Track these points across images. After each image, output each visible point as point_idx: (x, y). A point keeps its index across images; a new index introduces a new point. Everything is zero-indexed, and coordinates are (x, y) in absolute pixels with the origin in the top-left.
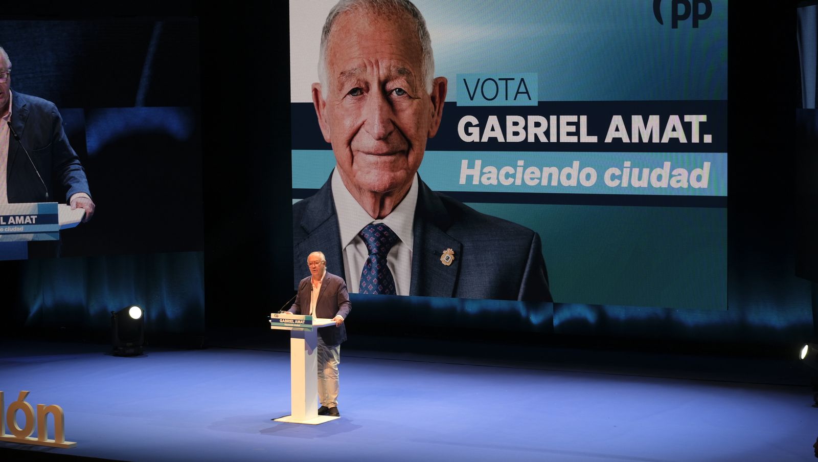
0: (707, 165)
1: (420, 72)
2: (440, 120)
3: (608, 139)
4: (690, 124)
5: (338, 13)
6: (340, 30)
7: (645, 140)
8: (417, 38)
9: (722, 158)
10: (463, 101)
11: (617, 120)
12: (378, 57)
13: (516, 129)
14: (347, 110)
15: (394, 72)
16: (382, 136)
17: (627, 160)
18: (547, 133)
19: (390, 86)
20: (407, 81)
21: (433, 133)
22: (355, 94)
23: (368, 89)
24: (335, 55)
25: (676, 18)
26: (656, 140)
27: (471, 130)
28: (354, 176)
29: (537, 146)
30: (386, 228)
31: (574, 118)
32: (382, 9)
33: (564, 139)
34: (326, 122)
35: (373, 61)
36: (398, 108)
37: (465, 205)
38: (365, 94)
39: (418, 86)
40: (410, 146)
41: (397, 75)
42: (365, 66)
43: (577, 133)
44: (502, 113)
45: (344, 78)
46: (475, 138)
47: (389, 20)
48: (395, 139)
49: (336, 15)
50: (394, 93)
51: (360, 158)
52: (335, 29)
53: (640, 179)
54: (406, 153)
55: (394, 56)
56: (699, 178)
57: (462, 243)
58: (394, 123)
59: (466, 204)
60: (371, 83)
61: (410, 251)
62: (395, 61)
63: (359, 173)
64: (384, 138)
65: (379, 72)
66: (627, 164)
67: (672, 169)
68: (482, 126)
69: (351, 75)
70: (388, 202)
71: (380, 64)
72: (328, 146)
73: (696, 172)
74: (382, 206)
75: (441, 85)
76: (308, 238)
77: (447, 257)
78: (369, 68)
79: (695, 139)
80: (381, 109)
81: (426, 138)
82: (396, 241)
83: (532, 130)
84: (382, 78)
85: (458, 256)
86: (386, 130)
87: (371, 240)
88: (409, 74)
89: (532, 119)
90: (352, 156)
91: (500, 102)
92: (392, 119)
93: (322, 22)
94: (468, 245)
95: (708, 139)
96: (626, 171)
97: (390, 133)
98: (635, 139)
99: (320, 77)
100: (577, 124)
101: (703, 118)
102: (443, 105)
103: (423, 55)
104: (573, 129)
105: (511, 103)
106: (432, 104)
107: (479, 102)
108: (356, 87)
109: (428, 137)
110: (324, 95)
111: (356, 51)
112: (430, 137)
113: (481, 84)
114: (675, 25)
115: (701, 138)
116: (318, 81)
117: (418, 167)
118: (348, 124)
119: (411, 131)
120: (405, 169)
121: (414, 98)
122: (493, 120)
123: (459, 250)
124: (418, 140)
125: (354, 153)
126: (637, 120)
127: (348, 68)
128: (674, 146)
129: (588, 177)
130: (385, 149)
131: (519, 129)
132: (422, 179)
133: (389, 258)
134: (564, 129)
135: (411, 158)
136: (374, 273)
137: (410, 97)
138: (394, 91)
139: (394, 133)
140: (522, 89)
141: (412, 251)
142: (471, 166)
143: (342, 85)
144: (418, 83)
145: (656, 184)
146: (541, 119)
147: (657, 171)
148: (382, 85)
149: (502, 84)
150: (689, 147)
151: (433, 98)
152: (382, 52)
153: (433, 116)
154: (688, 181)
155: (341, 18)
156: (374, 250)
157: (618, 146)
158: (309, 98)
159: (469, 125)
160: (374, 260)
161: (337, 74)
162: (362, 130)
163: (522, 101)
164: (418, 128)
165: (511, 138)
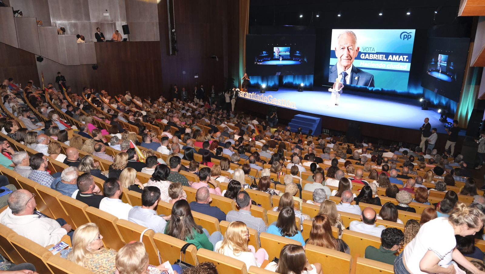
0: (407, 65)
1: (355, 46)
3: (388, 59)
4: (404, 57)
5: (341, 34)
6: (341, 38)
7: (395, 60)
8: (355, 40)
9: (410, 64)
10: (362, 51)
11: (391, 56)
13: (371, 57)
14: (341, 52)
15: (350, 45)
17: (392, 63)
18: (377, 58)
19: (349, 48)
20: (352, 47)
21: (356, 57)
24: (340, 42)
25: (404, 38)
26: (397, 60)
29: (375, 60)
30: (346, 73)
31: (382, 55)
32: (349, 34)
33: (380, 59)
34: (337, 53)
35: (346, 43)
36: (350, 52)
37: (360, 69)
39: (354, 48)
40: (352, 58)
43: (383, 58)
44: (369, 54)
46: (364, 58)
47: (350, 36)
48: (349, 57)
53: (393, 67)
54: (351, 60)
56: (405, 67)
60: (346, 47)
61: (350, 77)
63: (342, 63)
64: (347, 57)
67: (400, 65)
68: (365, 56)
69: (342, 45)
70: (347, 68)
71: (348, 44)
72: (337, 58)
74: (345, 68)
75: (358, 48)
76: (332, 73)
77: (356, 78)
78: (345, 45)
80: (347, 52)
82: (347, 75)
83: (374, 57)
84: (348, 46)
85: (358, 78)
87: (343, 74)
89: (375, 55)
91: (369, 52)
92: (349, 54)
94: (360, 76)
95: (407, 60)
96: (391, 65)
98: (393, 60)
100: (383, 56)
101: (407, 57)
102: (358, 52)
103: (356, 43)
104: (382, 57)
105: (371, 52)
107: (365, 51)
108: (343, 48)
110: (337, 49)
111: (343, 41)
113: (366, 48)
114: (404, 40)
115: (406, 60)
116: (336, 46)
117: (353, 62)
118: (341, 54)
119: (352, 56)
120: (350, 63)
122: (367, 55)
125: (341, 59)
126: (394, 56)
128: (401, 61)
129: (384, 66)
130: (347, 59)
131: (372, 57)
132: (353, 64)
133: (346, 78)
134: (380, 57)
135: (352, 60)
136: (343, 80)
137: (352, 50)
140: (373, 50)
142: (362, 63)
143: (340, 47)
145: (396, 68)
146: (376, 55)
147: (397, 66)
148: (348, 48)
149: (370, 49)
150: (404, 62)
151: (357, 50)
152: (348, 42)
153: (356, 54)
154: (402, 68)
155: (341, 36)
156: (343, 76)
158: (334, 49)
159: (363, 55)
160: (343, 78)
161: (340, 45)
162: (343, 55)
163: (373, 52)
165: (370, 58)
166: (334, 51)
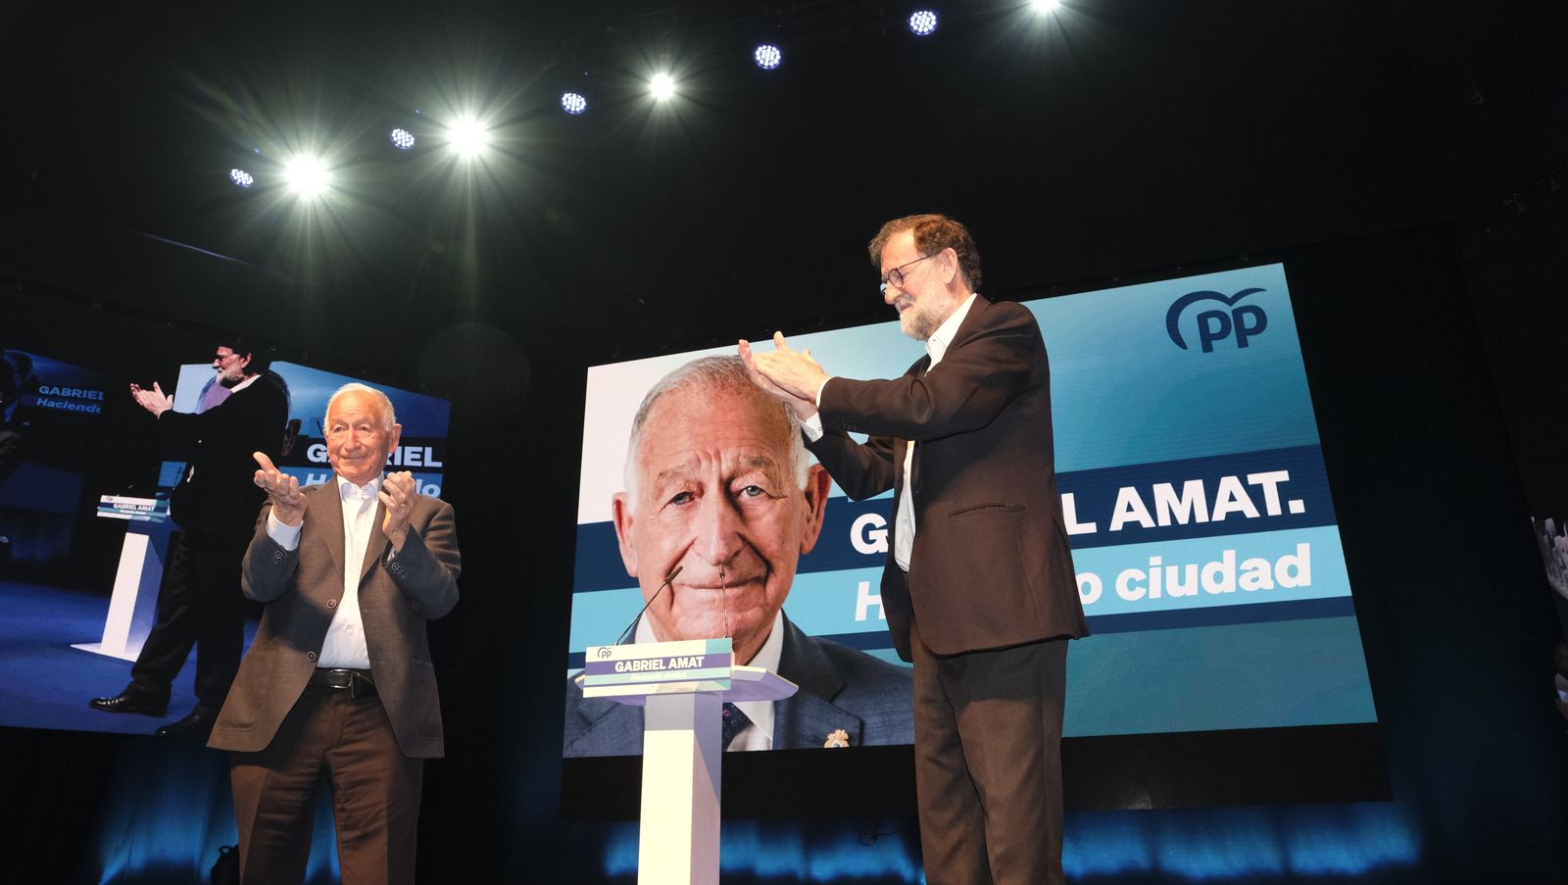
0: (1304, 549)
1: (787, 460)
2: (820, 526)
3: (1116, 525)
4: (1259, 487)
5: (659, 394)
6: (661, 416)
7: (1183, 519)
8: (782, 413)
9: (1331, 534)
11: (1128, 495)
12: (719, 445)
14: (667, 526)
15: (744, 463)
16: (723, 559)
17: (1155, 554)
19: (736, 485)
20: (766, 475)
21: (809, 546)
22: (681, 502)
23: (701, 492)
24: (651, 450)
25: (1207, 340)
26: (1202, 517)
27: (872, 535)
28: (674, 625)
32: (727, 380)
34: (631, 546)
35: (712, 452)
36: (750, 514)
37: (866, 654)
38: (697, 500)
39: (783, 479)
40: (770, 568)
41: (750, 467)
42: (699, 461)
45: (664, 481)
47: (739, 393)
48: (746, 563)
49: (656, 397)
50: (745, 494)
51: (685, 596)
52: (654, 416)
53: (1182, 582)
54: (762, 581)
55: (745, 442)
56: (1293, 571)
57: (864, 719)
58: (743, 538)
59: (866, 652)
60: (707, 483)
61: (769, 740)
62: (747, 448)
63: (683, 619)
64: (727, 563)
65: (720, 467)
66: (1155, 560)
67: (1239, 561)
69: (675, 474)
71: (722, 455)
72: (633, 583)
73: (1285, 562)
75: (821, 474)
76: (590, 730)
78: (704, 464)
79: (1274, 508)
80: (722, 519)
81: (798, 555)
82: (744, 723)
84: (726, 473)
85: (856, 742)
86: (729, 549)
88: (769, 463)
90: (673, 594)
92: (741, 532)
93: (635, 408)
94: (873, 722)
95: (1297, 507)
96: (1155, 575)
97: (737, 554)
98: (1164, 521)
99: (626, 483)
101: (1283, 476)
102: (824, 504)
103: (792, 436)
106: (806, 502)
108: (683, 491)
109: (800, 553)
110: (631, 508)
111: (685, 442)
112: (804, 553)
114: (1207, 347)
115: (1284, 506)
116: (623, 489)
117: (783, 600)
118: (668, 548)
119: (772, 546)
120: (762, 606)
121: (778, 498)
123: (858, 731)
124: (783, 559)
125: (675, 589)
126: (1163, 492)
127: (671, 466)
128: (1236, 524)
130: (728, 579)
132: (791, 618)
135: (772, 588)
137: (771, 497)
138: (745, 491)
139: (742, 553)
141: (772, 739)
143: (661, 491)
144: (783, 475)
145: (1213, 588)
147: (1211, 568)
148: (726, 485)
150: (1265, 523)
151: (808, 495)
152: (727, 438)
153: (809, 521)
154: (1273, 577)
155: (665, 402)
157: (1133, 533)
158: (607, 515)
159: (869, 527)
161: (654, 477)
162: (691, 552)
164: (783, 542)
166: (606, 534)
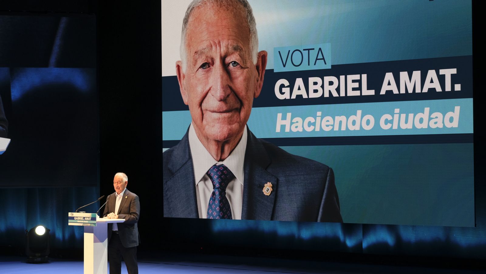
0: (457, 109)
1: (249, 48)
2: (262, 84)
3: (383, 92)
4: (444, 76)
5: (193, 8)
6: (195, 20)
7: (410, 91)
8: (246, 23)
9: (469, 102)
10: (278, 68)
11: (389, 76)
12: (220, 39)
13: (316, 87)
14: (199, 80)
15: (230, 49)
16: (222, 98)
17: (397, 107)
18: (338, 90)
19: (228, 60)
20: (240, 56)
21: (258, 94)
22: (205, 68)
23: (213, 64)
24: (191, 39)
26: (418, 90)
27: (284, 90)
28: (204, 130)
29: (331, 100)
30: (225, 168)
31: (357, 77)
33: (351, 93)
34: (185, 89)
35: (217, 42)
36: (234, 76)
37: (280, 148)
38: (211, 67)
39: (247, 59)
40: (242, 104)
41: (233, 51)
42: (211, 46)
43: (360, 88)
44: (306, 75)
45: (197, 56)
46: (287, 96)
47: (228, 10)
48: (231, 99)
49: (192, 10)
50: (231, 65)
51: (208, 116)
52: (192, 20)
53: (406, 122)
54: (239, 110)
55: (231, 37)
56: (451, 120)
57: (279, 178)
58: (231, 88)
59: (280, 147)
60: (215, 58)
61: (242, 185)
62: (232, 41)
63: (207, 127)
64: (224, 100)
65: (221, 51)
66: (397, 111)
67: (431, 113)
68: (291, 87)
69: (202, 53)
70: (227, 148)
71: (221, 44)
72: (186, 108)
73: (449, 114)
74: (222, 151)
75: (263, 57)
76: (173, 177)
77: (267, 189)
78: (214, 48)
79: (448, 88)
80: (222, 77)
81: (253, 98)
82: (232, 177)
83: (327, 87)
84: (223, 54)
85: (275, 188)
86: (225, 94)
87: (215, 177)
88: (241, 50)
89: (327, 79)
90: (203, 114)
91: (304, 67)
92: (230, 84)
93: (183, 15)
94: (282, 179)
95: (458, 87)
96: (396, 117)
97: (228, 96)
98: (403, 91)
99: (181, 56)
100: (360, 81)
101: (454, 71)
102: (264, 72)
103: (251, 35)
104: (356, 85)
105: (312, 67)
106: (256, 71)
107: (290, 68)
108: (205, 62)
109: (254, 97)
110: (184, 70)
111: (205, 36)
112: (255, 97)
113: (290, 54)
115: (453, 87)
116: (180, 60)
117: (247, 120)
118: (200, 90)
119: (242, 93)
120: (238, 122)
121: (245, 68)
122: (299, 82)
123: (276, 183)
124: (247, 100)
125: (204, 112)
126: (404, 75)
127: (200, 48)
128: (432, 95)
129: (368, 122)
130: (225, 108)
131: (318, 87)
132: (250, 129)
133: (228, 191)
134: (351, 85)
135: (242, 114)
136: (217, 202)
137: (242, 68)
138: (231, 64)
139: (230, 96)
140: (320, 56)
141: (243, 185)
142: (284, 118)
143: (196, 61)
144: (247, 56)
145: (418, 126)
146: (334, 79)
147: (419, 115)
148: (223, 59)
149: (305, 53)
150: (444, 95)
151: (257, 67)
152: (223, 35)
153: (258, 81)
154: (443, 122)
155: (196, 11)
156: (217, 185)
157: (390, 97)
159: (282, 86)
160: (217, 193)
161: (193, 53)
162: (209, 94)
163: (320, 66)
164: (247, 91)
165: (312, 95)
